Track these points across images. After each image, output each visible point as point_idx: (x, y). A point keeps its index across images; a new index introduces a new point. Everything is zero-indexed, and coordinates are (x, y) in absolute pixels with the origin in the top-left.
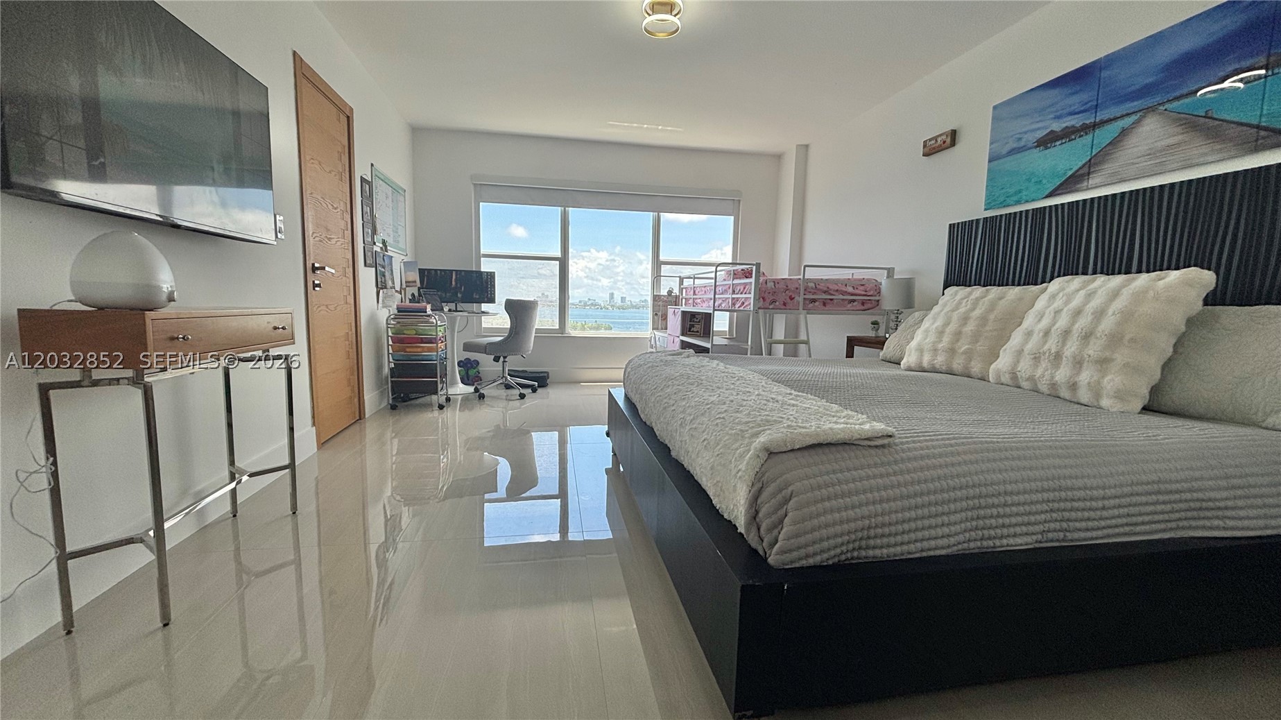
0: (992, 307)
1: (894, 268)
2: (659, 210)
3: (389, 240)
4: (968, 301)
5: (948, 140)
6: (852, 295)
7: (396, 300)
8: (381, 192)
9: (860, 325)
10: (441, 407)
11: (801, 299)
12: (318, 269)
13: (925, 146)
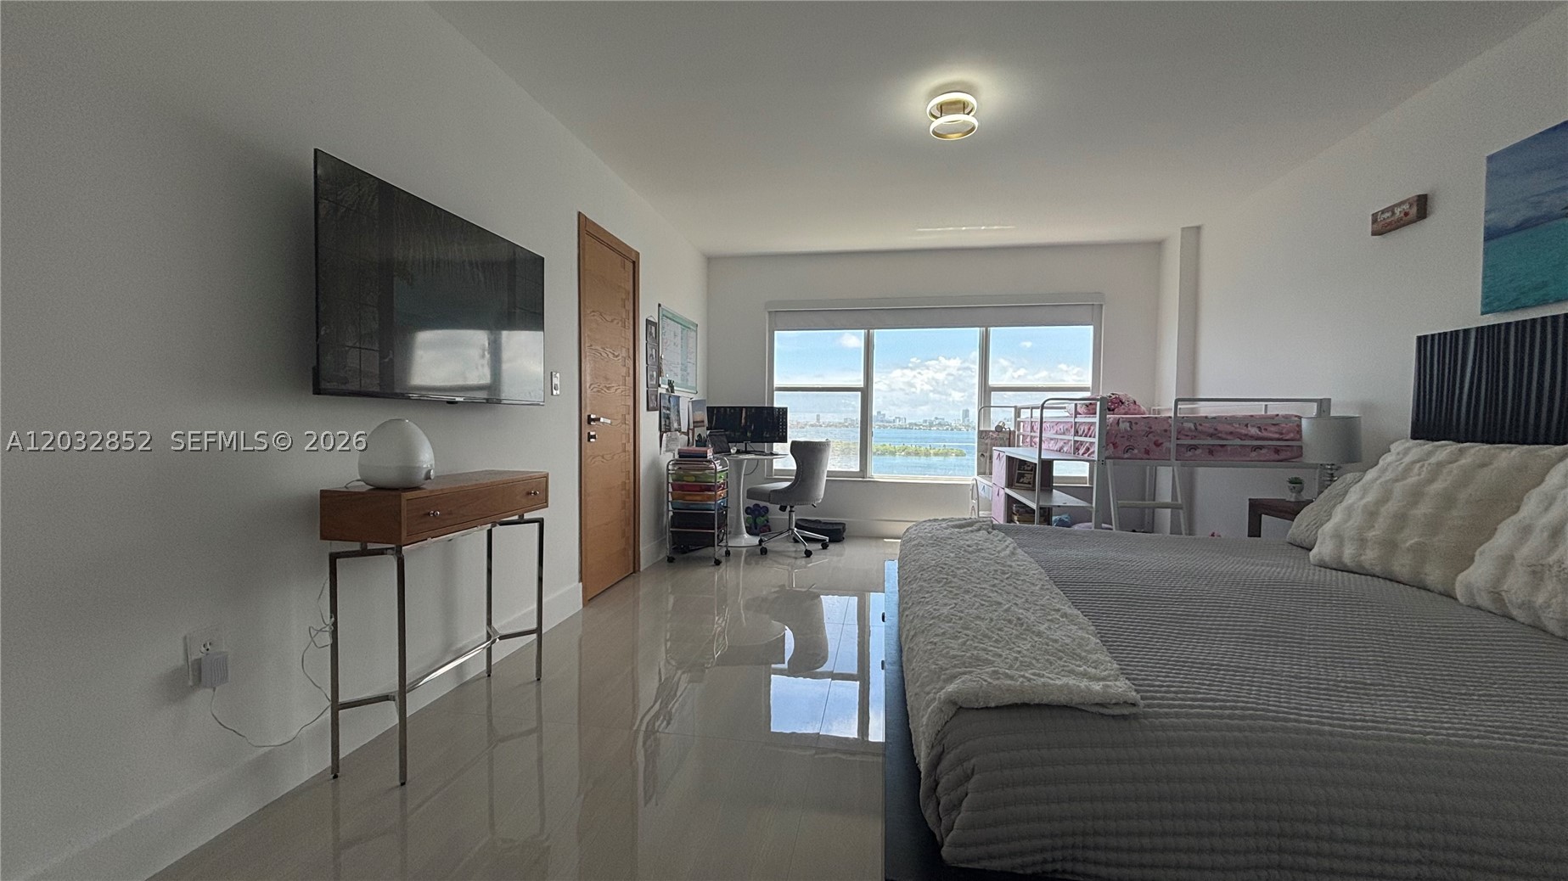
0: (1465, 479)
1: (1329, 400)
2: (986, 324)
3: (677, 380)
4: (1423, 466)
5: (1414, 211)
6: (1258, 438)
7: (681, 442)
8: (669, 332)
9: (1270, 483)
10: (718, 563)
11: (1172, 446)
12: (594, 420)
13: (1374, 221)
